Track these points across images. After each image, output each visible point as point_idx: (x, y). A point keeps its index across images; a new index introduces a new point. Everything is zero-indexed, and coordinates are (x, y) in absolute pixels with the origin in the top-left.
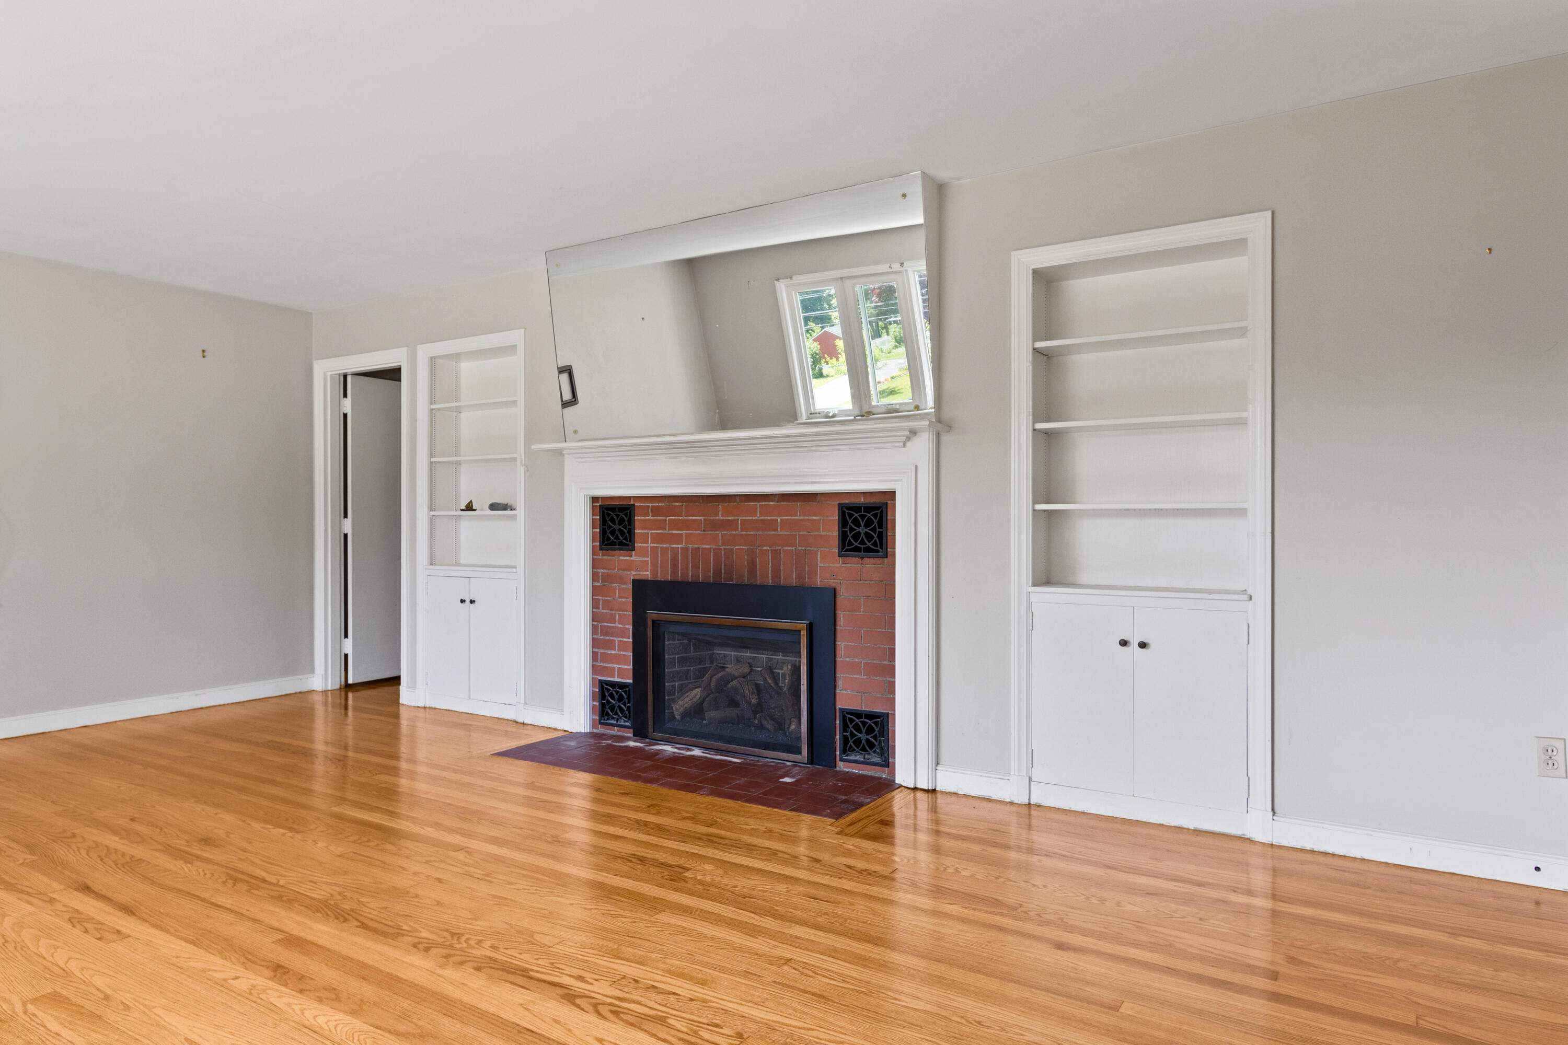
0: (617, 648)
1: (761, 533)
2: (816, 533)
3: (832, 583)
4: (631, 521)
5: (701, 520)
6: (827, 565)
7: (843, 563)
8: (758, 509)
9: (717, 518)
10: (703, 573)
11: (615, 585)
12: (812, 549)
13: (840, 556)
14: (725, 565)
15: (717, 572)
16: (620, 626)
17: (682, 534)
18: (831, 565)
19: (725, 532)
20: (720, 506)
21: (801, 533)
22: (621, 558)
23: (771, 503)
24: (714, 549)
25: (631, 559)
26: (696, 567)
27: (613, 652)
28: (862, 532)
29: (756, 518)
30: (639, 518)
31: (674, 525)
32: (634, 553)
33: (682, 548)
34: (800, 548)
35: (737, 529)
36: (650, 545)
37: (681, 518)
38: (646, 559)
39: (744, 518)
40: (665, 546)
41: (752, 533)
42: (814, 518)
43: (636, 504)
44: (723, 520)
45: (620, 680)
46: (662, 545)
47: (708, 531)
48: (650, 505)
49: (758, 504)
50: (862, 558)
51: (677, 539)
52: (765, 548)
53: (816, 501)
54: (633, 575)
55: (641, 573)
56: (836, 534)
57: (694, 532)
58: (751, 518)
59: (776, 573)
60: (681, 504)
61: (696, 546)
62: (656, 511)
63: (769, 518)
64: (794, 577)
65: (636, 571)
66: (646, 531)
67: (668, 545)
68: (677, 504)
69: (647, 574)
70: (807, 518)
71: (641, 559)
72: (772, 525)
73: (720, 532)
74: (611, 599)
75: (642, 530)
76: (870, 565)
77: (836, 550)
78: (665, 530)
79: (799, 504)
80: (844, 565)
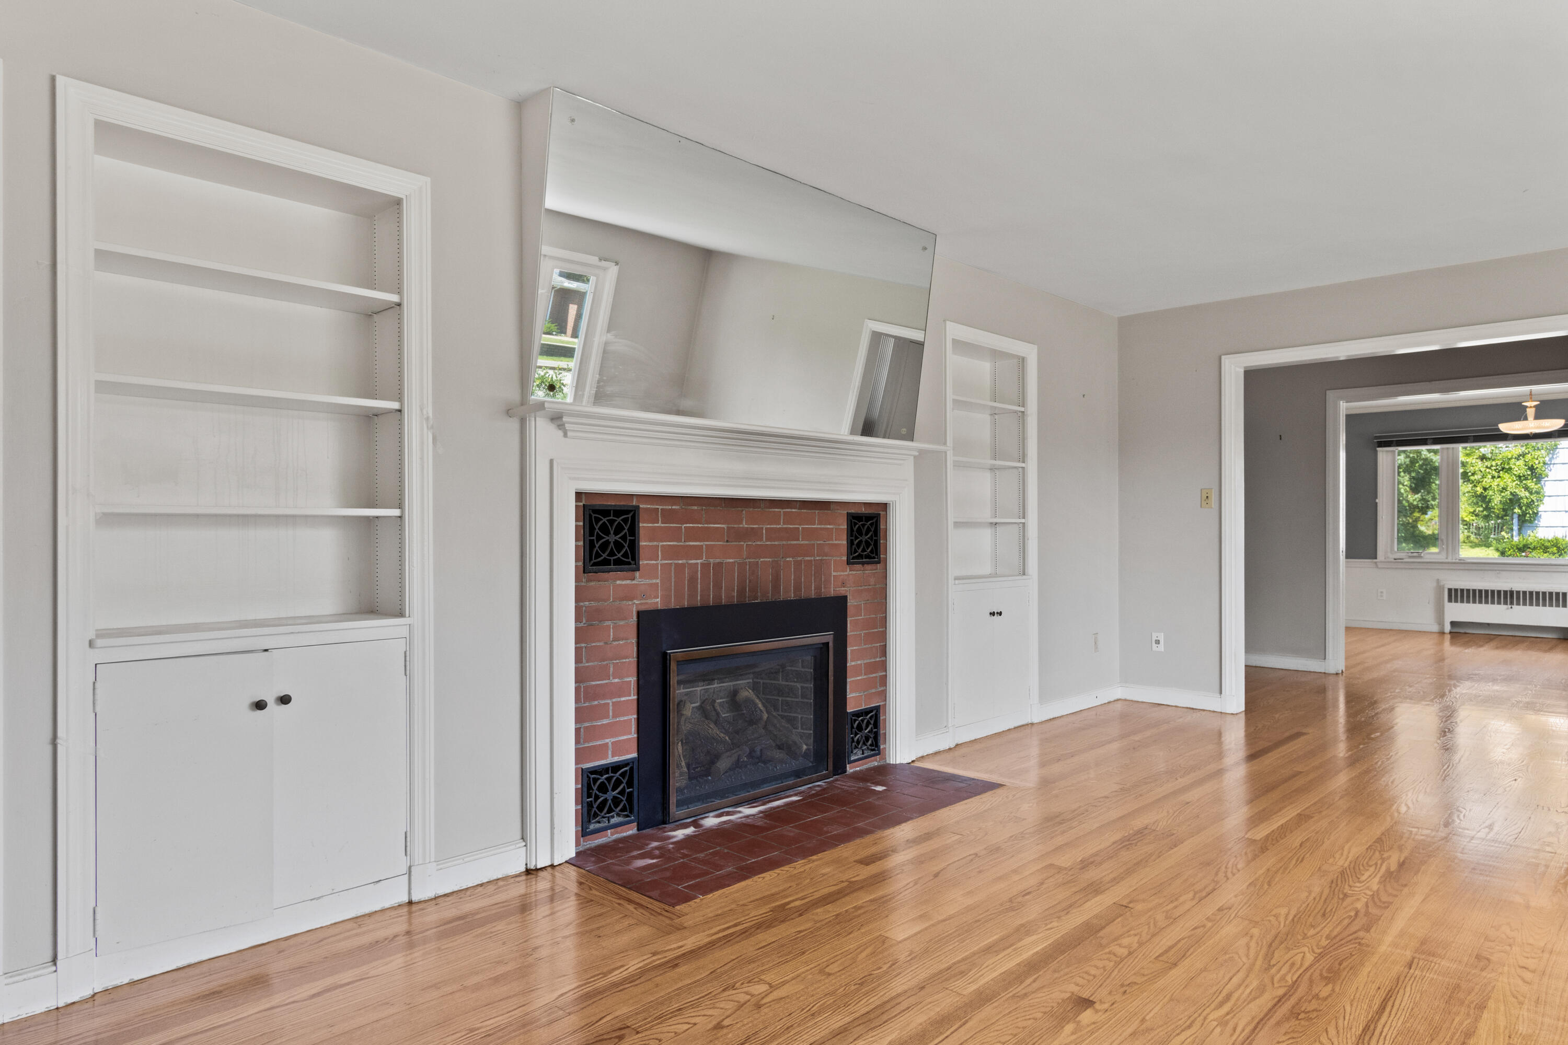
0: (611, 714)
1: (784, 543)
2: (831, 542)
3: (842, 591)
4: (633, 530)
5: (724, 528)
6: (839, 573)
7: (850, 571)
8: (782, 517)
9: (741, 526)
10: (728, 594)
11: (607, 623)
12: (827, 558)
13: (848, 563)
14: (750, 582)
15: (741, 591)
16: (616, 680)
17: (702, 546)
18: (842, 573)
19: (750, 543)
20: (744, 512)
21: (819, 542)
22: (618, 582)
23: (794, 510)
24: (738, 563)
25: (634, 582)
26: (718, 585)
27: (605, 721)
28: (864, 540)
29: (780, 526)
30: (645, 525)
31: (692, 535)
32: (637, 574)
33: (701, 563)
34: (817, 558)
35: (761, 540)
36: (659, 562)
37: (700, 525)
38: (654, 581)
39: (768, 526)
40: (680, 562)
41: (776, 543)
42: (828, 526)
43: (641, 506)
44: (747, 528)
45: (616, 759)
46: (676, 562)
47: (732, 542)
48: (660, 507)
49: (782, 511)
50: (863, 564)
51: (696, 552)
52: (788, 559)
53: (830, 510)
54: (634, 606)
55: (649, 601)
56: (845, 542)
57: (716, 543)
58: (775, 526)
59: (797, 588)
60: (700, 508)
61: (718, 560)
62: (668, 516)
63: (791, 526)
64: (813, 588)
65: (642, 598)
66: (655, 543)
67: (684, 561)
68: (696, 508)
69: (656, 602)
70: (823, 526)
71: (648, 581)
72: (793, 534)
73: (745, 542)
74: (601, 644)
75: (650, 541)
76: (868, 571)
77: (845, 558)
78: (681, 541)
79: (817, 511)
80: (850, 573)
